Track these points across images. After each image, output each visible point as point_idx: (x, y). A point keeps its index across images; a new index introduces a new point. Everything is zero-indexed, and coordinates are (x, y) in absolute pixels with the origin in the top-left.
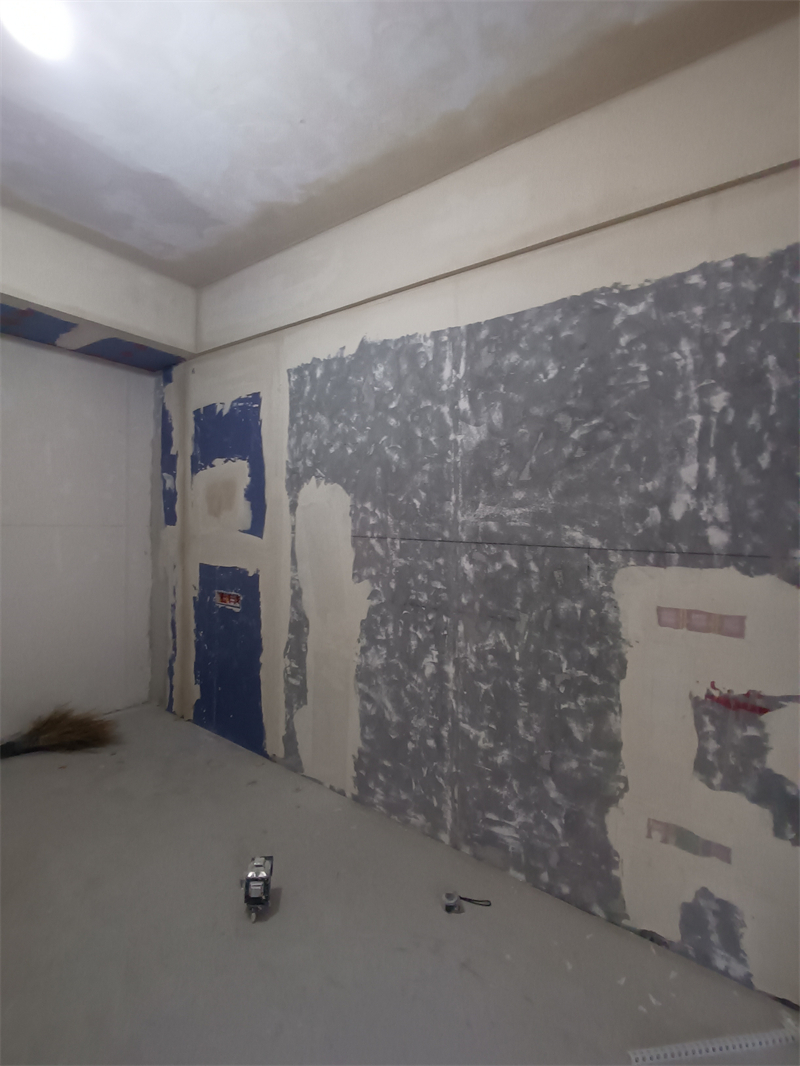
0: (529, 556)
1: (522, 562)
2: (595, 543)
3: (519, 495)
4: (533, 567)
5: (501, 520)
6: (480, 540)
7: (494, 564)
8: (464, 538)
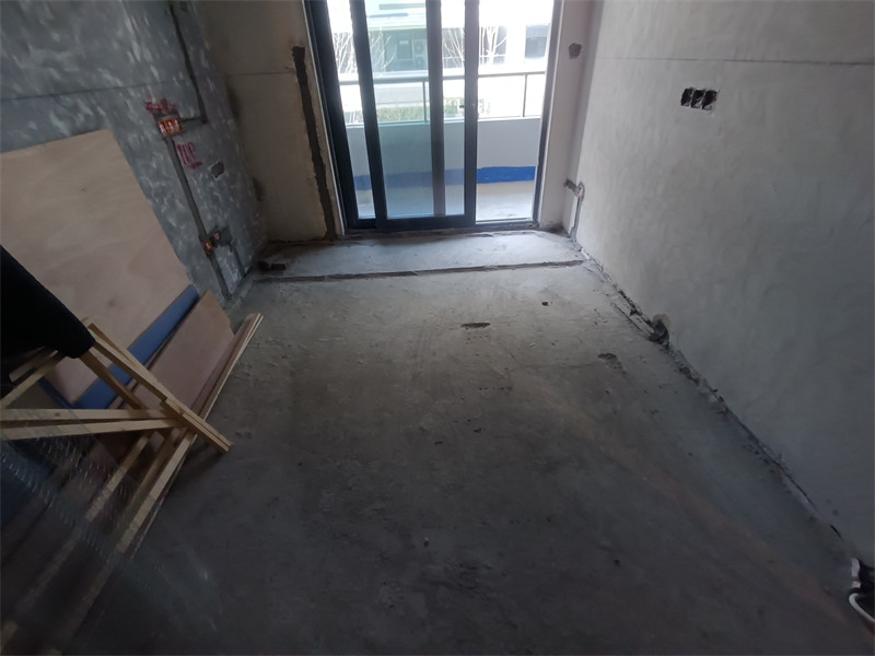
0: (94, 102)
1: (93, 108)
2: (120, 83)
3: (56, 36)
4: (102, 112)
5: (57, 66)
6: (52, 91)
7: (77, 116)
8: (38, 91)
